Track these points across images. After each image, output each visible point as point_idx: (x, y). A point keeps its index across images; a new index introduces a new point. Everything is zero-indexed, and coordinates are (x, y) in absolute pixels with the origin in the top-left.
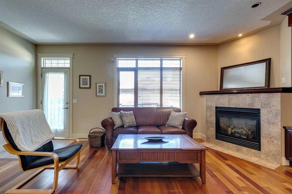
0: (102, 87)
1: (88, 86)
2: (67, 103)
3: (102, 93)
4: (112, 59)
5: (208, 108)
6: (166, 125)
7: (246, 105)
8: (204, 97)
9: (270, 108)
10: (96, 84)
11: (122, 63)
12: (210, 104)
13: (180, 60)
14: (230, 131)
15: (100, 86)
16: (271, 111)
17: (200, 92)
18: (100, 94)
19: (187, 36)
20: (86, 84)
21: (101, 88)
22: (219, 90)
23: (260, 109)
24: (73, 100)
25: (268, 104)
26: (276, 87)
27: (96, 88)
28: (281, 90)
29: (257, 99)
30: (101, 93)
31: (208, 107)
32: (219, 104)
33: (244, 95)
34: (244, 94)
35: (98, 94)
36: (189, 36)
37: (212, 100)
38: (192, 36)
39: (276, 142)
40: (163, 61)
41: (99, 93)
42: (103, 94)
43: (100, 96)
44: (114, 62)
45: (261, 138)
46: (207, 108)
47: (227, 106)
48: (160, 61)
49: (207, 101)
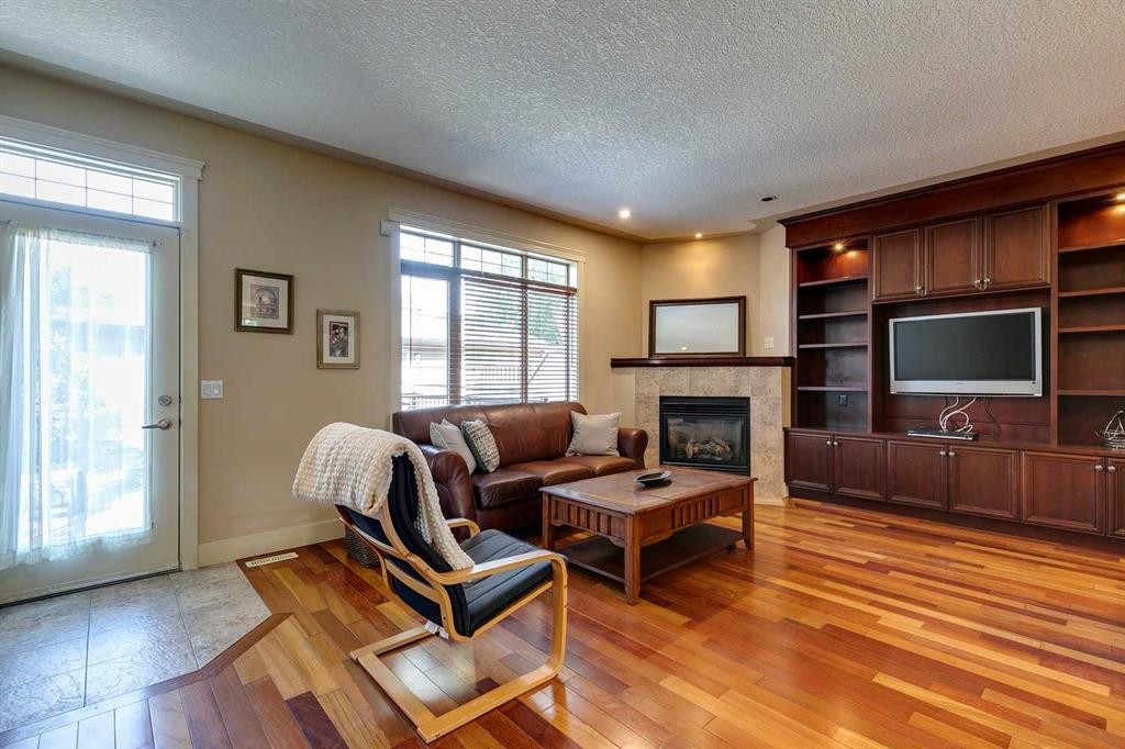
0: (346, 329)
1: (282, 322)
2: (165, 401)
3: (344, 353)
4: (385, 225)
5: (641, 400)
6: (567, 455)
7: (726, 391)
8: (629, 373)
9: (766, 394)
10: (319, 314)
11: (414, 245)
12: (646, 390)
13: (568, 265)
14: (691, 449)
15: (335, 327)
16: (767, 400)
17: (613, 360)
18: (338, 360)
19: (614, 212)
20: (273, 312)
21: (342, 335)
22: (646, 356)
23: (749, 398)
24: (204, 382)
25: (764, 388)
26: (755, 355)
27: (319, 332)
28: (783, 361)
29: (744, 377)
30: (338, 353)
31: (642, 398)
32: (669, 390)
33: (721, 370)
34: (721, 368)
35: (327, 359)
36: (618, 213)
37: (652, 381)
38: (625, 214)
39: (774, 457)
40: (530, 260)
41: (332, 353)
42: (350, 359)
43: (335, 367)
44: (388, 239)
45: (752, 454)
46: (639, 401)
47: (686, 394)
48: (519, 258)
49: (637, 383)
